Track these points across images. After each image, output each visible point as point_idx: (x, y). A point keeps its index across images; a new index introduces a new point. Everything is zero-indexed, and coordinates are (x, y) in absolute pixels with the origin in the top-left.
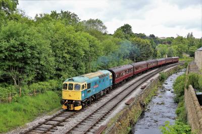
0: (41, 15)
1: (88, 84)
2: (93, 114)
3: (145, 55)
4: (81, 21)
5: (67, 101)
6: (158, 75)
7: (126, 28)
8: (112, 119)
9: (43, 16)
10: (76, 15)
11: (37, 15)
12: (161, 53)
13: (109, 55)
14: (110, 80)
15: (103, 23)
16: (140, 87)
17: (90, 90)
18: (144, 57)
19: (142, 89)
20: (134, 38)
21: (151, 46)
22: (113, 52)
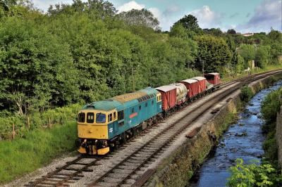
0: (58, 6)
1: (119, 113)
2: (136, 153)
3: (219, 62)
4: (118, 13)
5: (85, 140)
6: (239, 92)
7: (189, 21)
8: (165, 159)
9: (61, 7)
10: (111, 5)
11: (51, 7)
12: (245, 59)
13: (162, 65)
14: (158, 104)
15: (152, 15)
16: (210, 111)
17: (123, 122)
18: (217, 64)
19: (212, 113)
20: (202, 37)
21: (228, 48)
22: (168, 59)
